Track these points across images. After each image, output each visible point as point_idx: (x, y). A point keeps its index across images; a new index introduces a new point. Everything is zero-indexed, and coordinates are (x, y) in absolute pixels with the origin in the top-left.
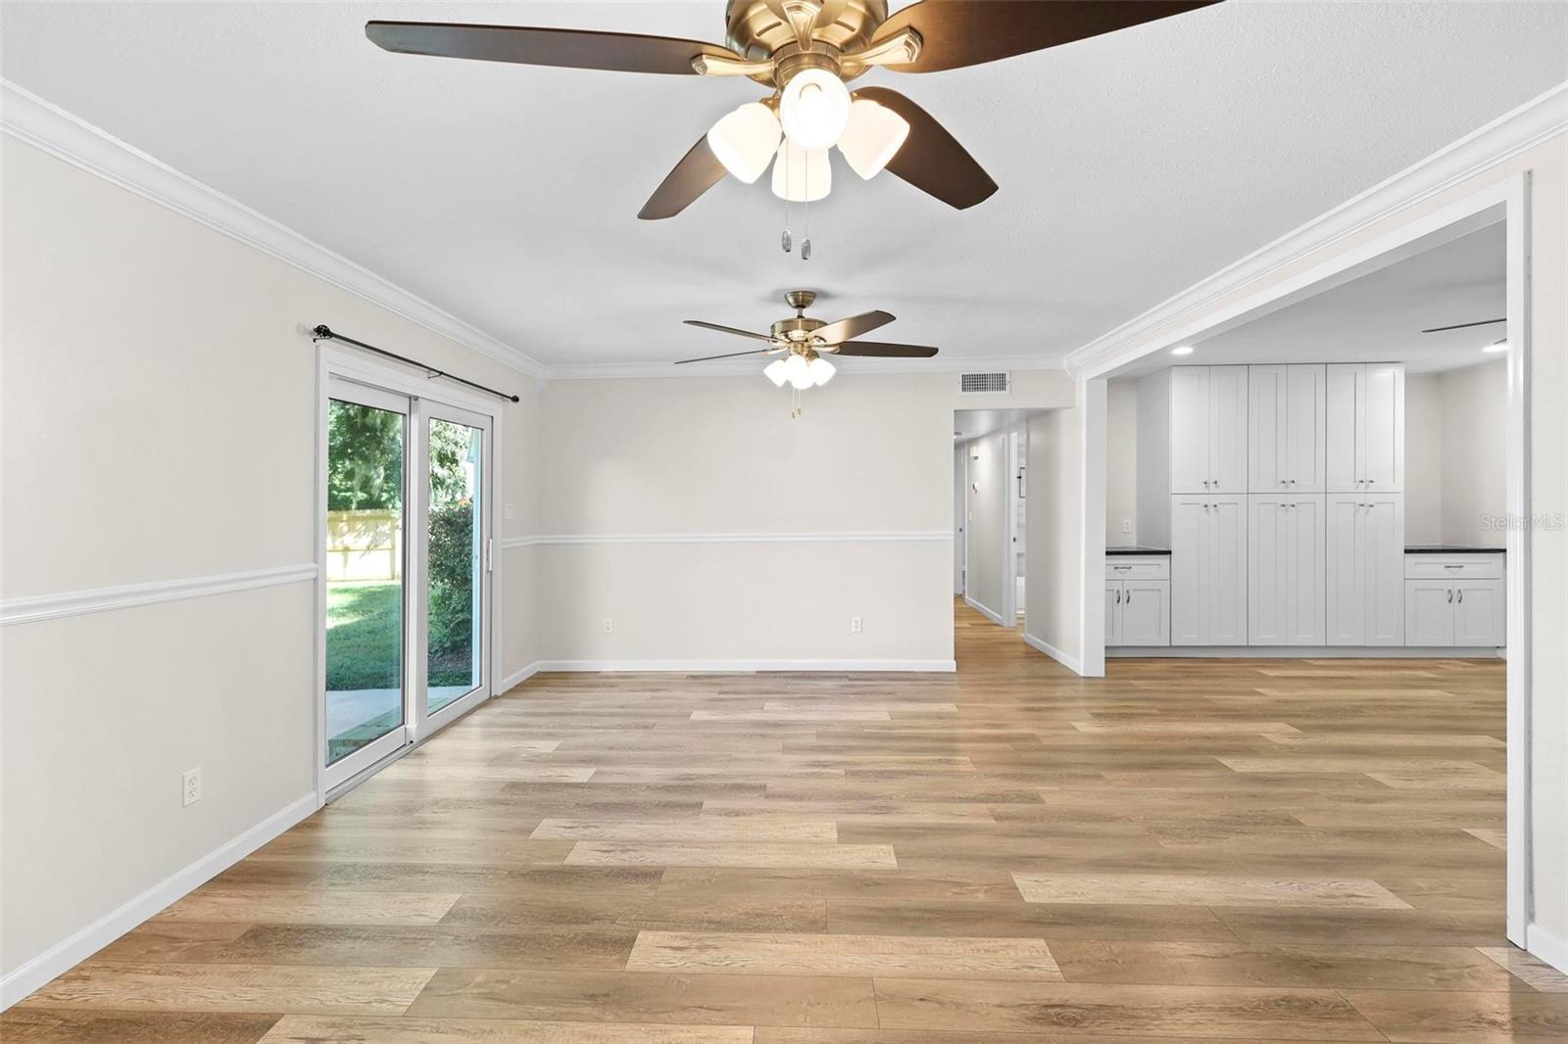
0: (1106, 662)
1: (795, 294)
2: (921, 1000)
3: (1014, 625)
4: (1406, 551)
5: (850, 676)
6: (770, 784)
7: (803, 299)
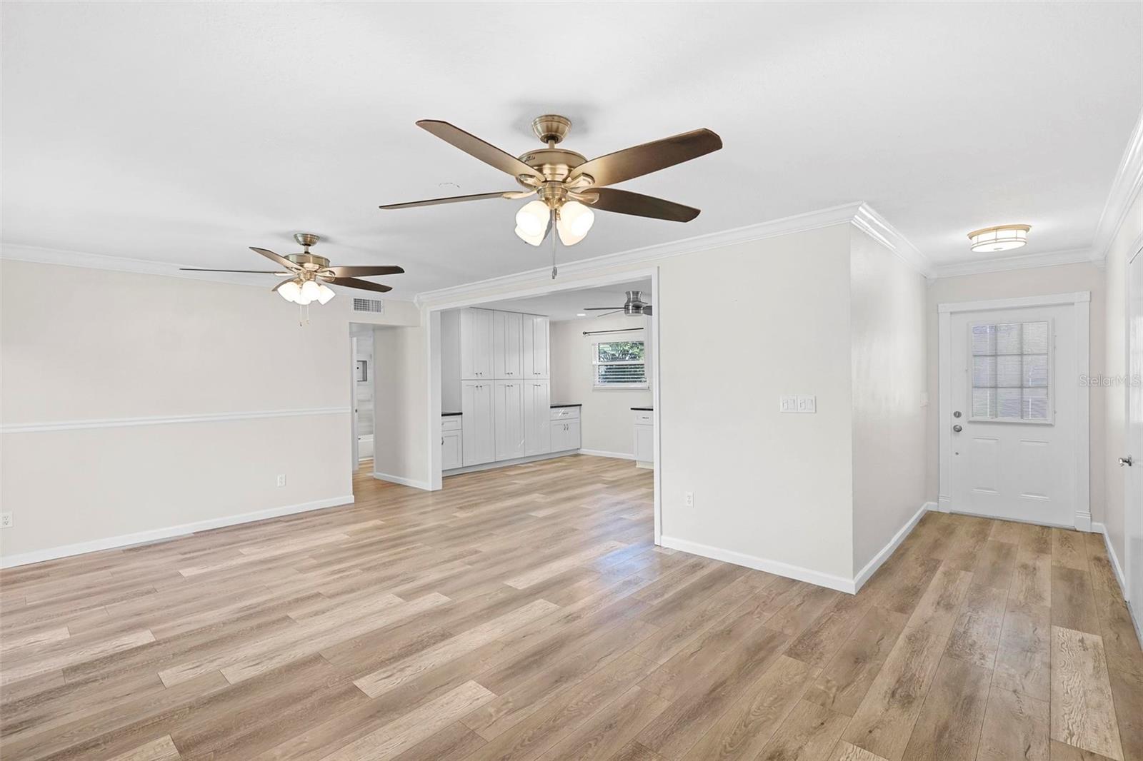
0: (443, 480)
1: (305, 236)
2: (524, 637)
3: (357, 469)
4: (552, 407)
5: (282, 519)
6: (321, 590)
7: (311, 240)
